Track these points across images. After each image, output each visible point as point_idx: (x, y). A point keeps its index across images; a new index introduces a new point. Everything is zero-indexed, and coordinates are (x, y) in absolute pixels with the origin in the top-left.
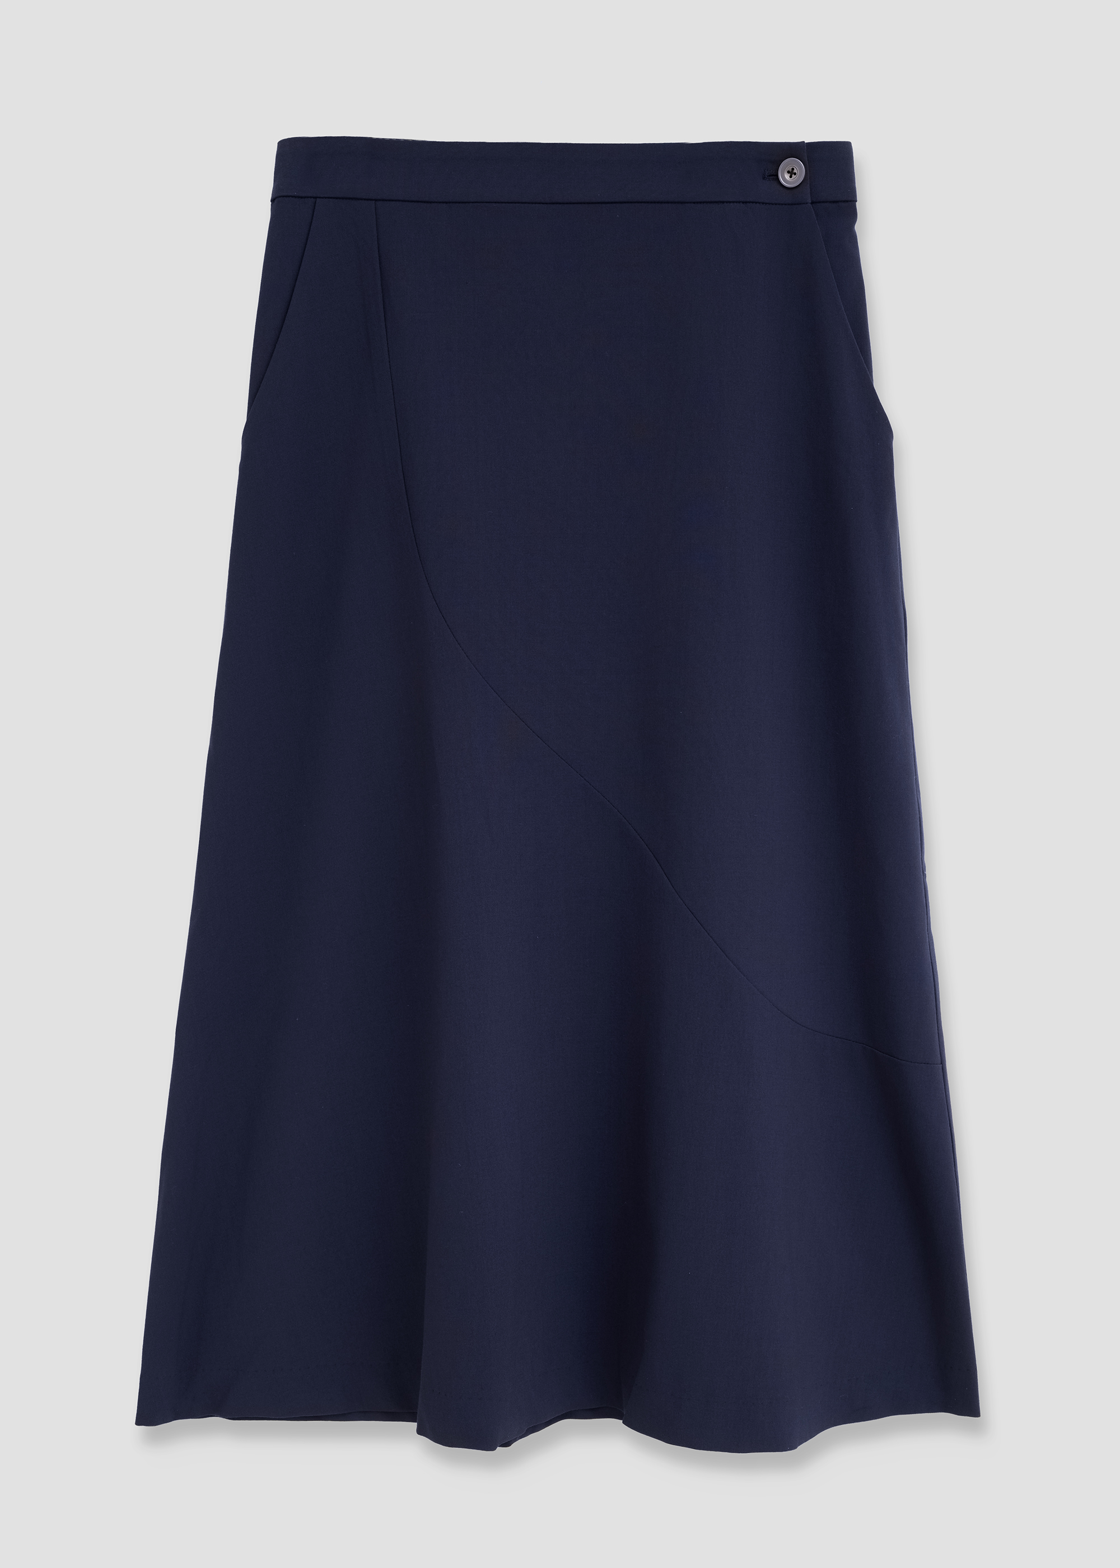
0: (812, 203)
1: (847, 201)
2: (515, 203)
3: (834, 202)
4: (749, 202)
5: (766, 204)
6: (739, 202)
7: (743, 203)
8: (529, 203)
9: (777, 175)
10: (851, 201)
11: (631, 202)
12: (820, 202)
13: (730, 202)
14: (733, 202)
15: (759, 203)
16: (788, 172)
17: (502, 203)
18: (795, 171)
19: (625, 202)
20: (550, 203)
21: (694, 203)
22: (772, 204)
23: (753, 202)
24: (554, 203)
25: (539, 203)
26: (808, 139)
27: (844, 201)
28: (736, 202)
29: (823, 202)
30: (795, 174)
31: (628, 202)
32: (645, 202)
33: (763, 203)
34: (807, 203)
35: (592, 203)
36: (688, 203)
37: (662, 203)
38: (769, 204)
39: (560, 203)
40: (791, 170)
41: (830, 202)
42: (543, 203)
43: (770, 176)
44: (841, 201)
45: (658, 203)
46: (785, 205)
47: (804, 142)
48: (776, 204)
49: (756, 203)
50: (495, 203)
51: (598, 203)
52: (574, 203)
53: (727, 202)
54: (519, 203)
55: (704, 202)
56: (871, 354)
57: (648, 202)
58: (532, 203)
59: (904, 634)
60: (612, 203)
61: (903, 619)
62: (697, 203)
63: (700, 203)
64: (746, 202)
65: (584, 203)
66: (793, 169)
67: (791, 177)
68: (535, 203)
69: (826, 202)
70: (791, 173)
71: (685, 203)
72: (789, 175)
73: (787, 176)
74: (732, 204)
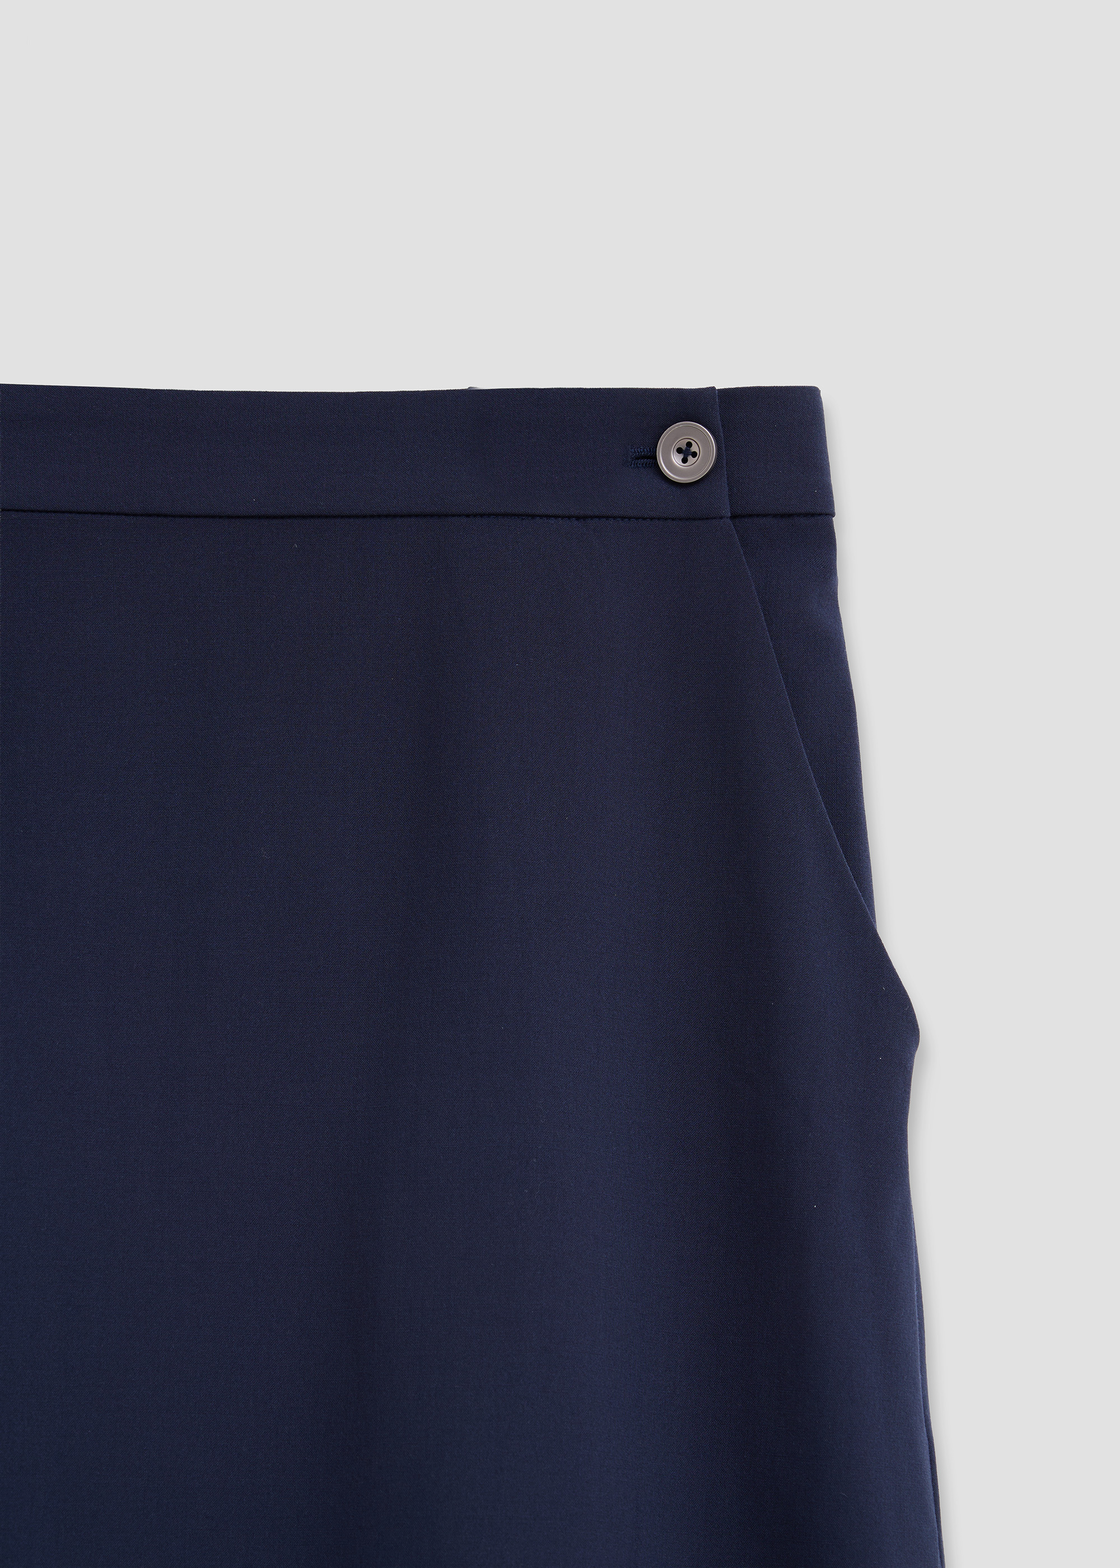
0: (734, 517)
1: (813, 515)
2: (63, 512)
3: (783, 516)
4: (592, 517)
5: (630, 518)
6: (569, 517)
7: (578, 518)
8: (94, 513)
9: (654, 457)
10: (820, 515)
11: (326, 517)
12: (750, 516)
13: (548, 517)
14: (556, 517)
15: (615, 518)
16: (679, 451)
17: (32, 511)
18: (694, 448)
19: (312, 517)
20: (142, 515)
21: (468, 516)
22: (644, 519)
23: (599, 517)
24: (150, 515)
25: (118, 514)
26: (722, 383)
27: (806, 515)
28: (563, 517)
29: (758, 516)
30: (694, 455)
31: (319, 517)
32: (357, 517)
33: (623, 518)
34: (721, 518)
35: (239, 517)
36: (453, 516)
37: (395, 516)
38: (637, 518)
39: (166, 516)
40: (684, 447)
41: (775, 516)
42: (126, 515)
43: (637, 458)
44: (799, 515)
45: (387, 516)
46: (673, 519)
47: (713, 388)
48: (652, 519)
49: (607, 517)
50: (17, 511)
51: (253, 517)
52: (197, 517)
53: (541, 516)
54: (71, 512)
55: (489, 515)
56: (868, 857)
57: (365, 517)
58: (102, 514)
59: (932, 1497)
60: (283, 517)
61: (928, 1462)
62: (475, 515)
63: (482, 515)
64: (585, 518)
65: (221, 517)
66: (689, 445)
67: (684, 461)
68: (109, 514)
69: (765, 515)
70: (686, 452)
71: (446, 516)
72: (681, 456)
73: (676, 459)
74: (552, 521)
